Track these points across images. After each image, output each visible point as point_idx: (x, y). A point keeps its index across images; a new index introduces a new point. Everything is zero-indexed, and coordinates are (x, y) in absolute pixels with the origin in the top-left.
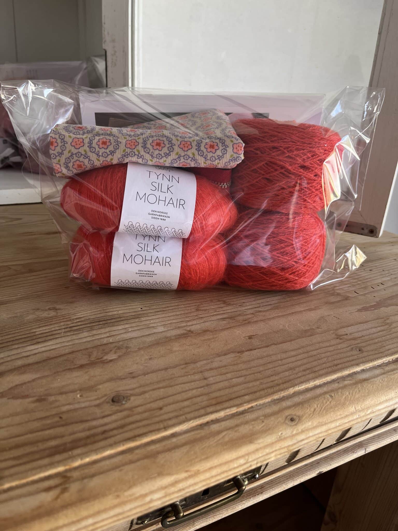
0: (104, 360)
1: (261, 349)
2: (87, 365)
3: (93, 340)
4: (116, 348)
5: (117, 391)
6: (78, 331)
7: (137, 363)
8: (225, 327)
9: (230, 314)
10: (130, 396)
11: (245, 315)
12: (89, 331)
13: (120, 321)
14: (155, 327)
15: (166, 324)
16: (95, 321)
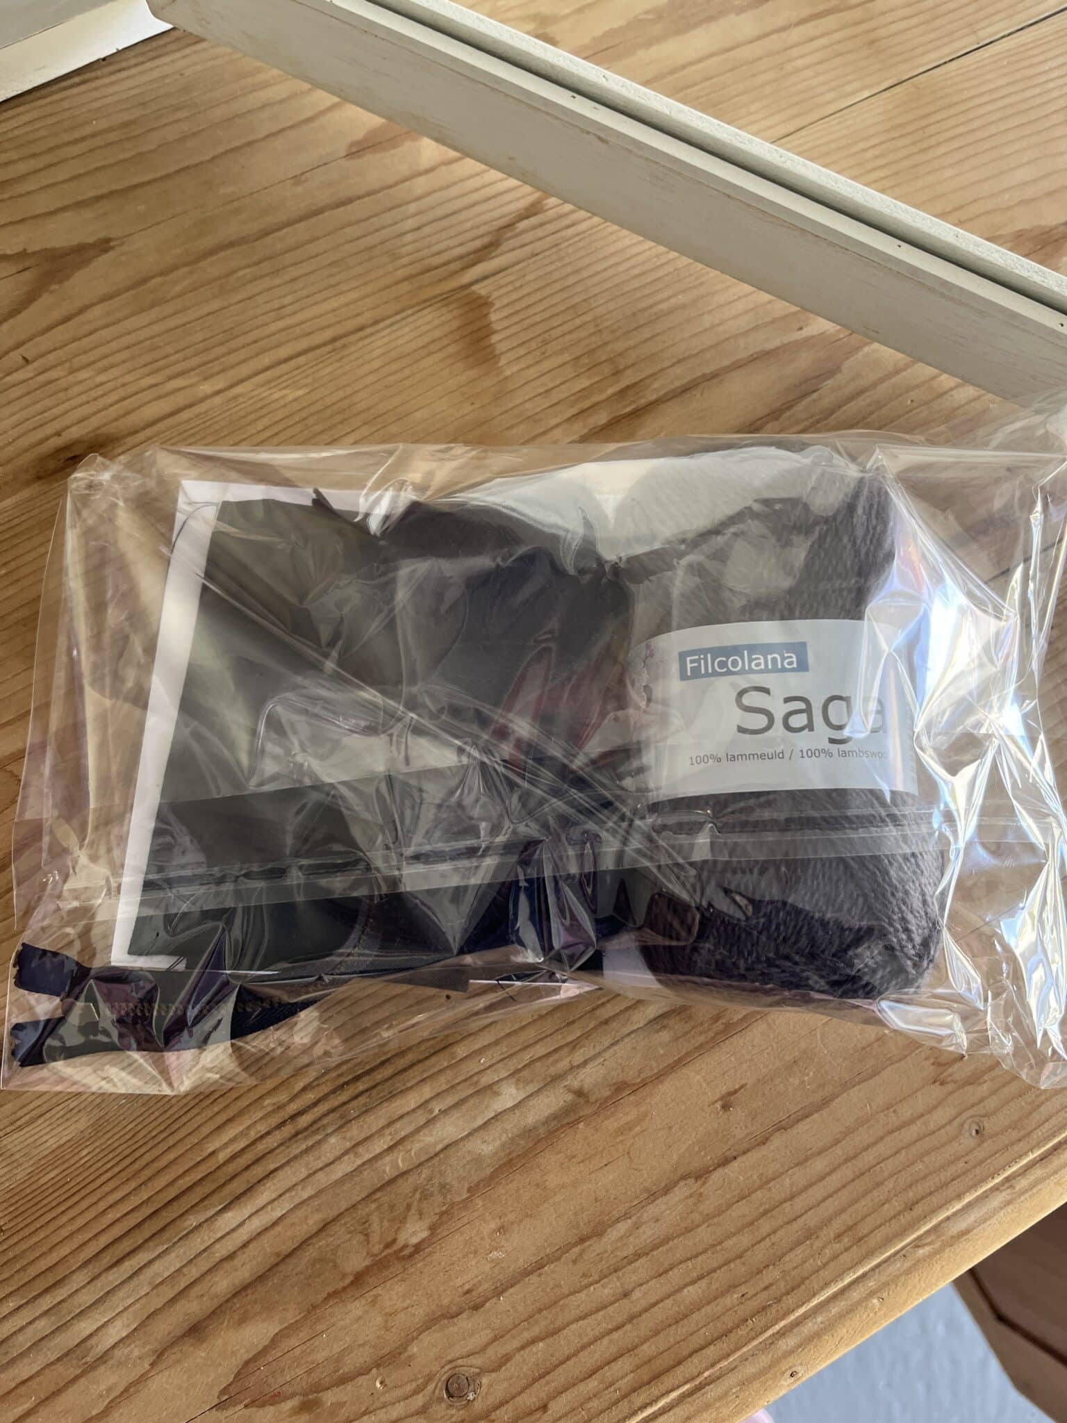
0: (403, 1248)
1: (749, 1156)
2: (368, 1271)
7: (476, 1253)
8: (667, 1061)
10: (479, 1376)
12: (341, 1127)
13: (405, 1070)
14: (495, 1088)
15: (521, 1070)
16: (345, 1079)
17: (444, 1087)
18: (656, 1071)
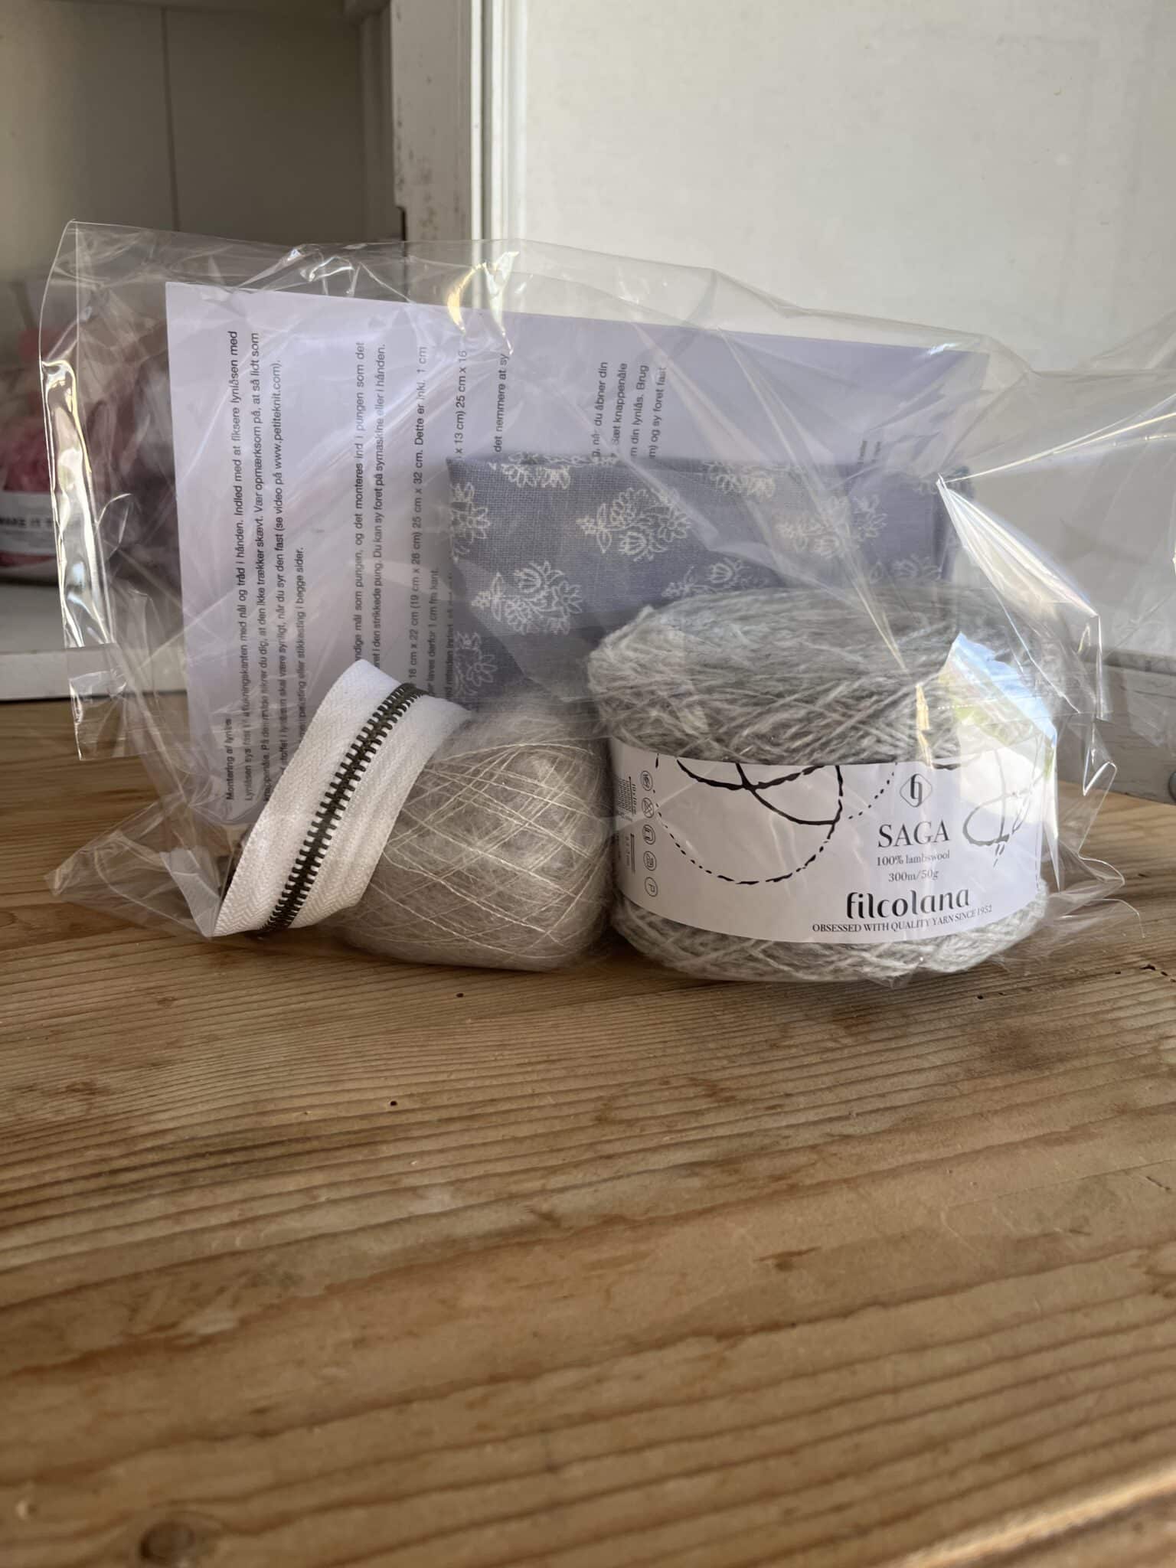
0: (181, 1337)
1: (819, 1326)
2: (109, 1353)
3: (172, 1238)
4: (243, 1280)
5: (174, 1502)
6: (132, 1191)
7: (300, 1363)
8: (692, 1207)
9: (725, 1145)
10: (217, 1535)
11: (782, 1151)
13: (300, 1154)
14: (419, 1191)
15: (466, 1180)
16: (211, 1149)
17: (347, 1179)
18: (674, 1212)
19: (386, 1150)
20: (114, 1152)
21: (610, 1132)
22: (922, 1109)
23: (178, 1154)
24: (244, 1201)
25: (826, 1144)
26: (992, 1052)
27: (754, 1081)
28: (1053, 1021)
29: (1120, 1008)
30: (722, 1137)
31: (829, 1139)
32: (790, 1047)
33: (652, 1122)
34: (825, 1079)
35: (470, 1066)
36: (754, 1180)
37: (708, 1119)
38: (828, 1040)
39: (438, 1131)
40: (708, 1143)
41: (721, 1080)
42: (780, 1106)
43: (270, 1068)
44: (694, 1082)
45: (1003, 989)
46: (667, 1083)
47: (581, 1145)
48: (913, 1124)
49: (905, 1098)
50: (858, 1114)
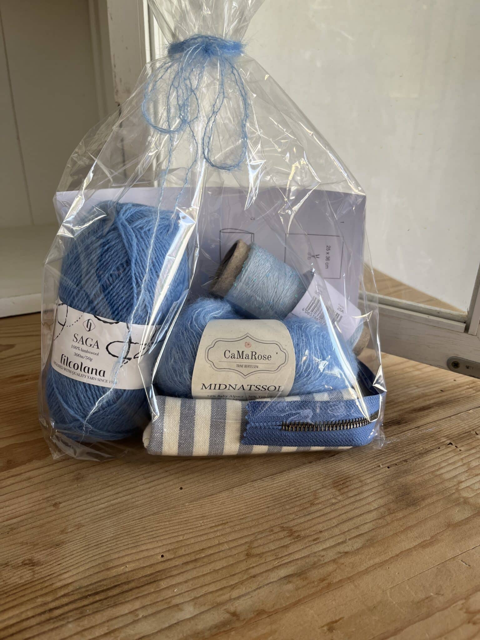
8: (291, 601)
11: (322, 564)
12: (80, 618)
13: (127, 591)
14: (180, 606)
15: (199, 597)
16: (90, 593)
17: (149, 603)
18: (284, 605)
19: (163, 584)
20: (49, 598)
21: (253, 561)
22: (373, 533)
23: (76, 597)
24: (108, 621)
25: (339, 558)
26: (397, 498)
27: (307, 525)
28: (417, 478)
29: (442, 468)
30: (298, 559)
31: (340, 555)
32: (318, 504)
33: (269, 554)
34: (334, 521)
35: (191, 531)
36: (313, 582)
37: (291, 549)
38: (333, 498)
39: (182, 570)
40: (292, 564)
41: (293, 526)
42: (318, 538)
43: (107, 541)
44: (283, 529)
45: (397, 462)
46: (272, 531)
47: (243, 571)
48: (371, 543)
49: (366, 528)
50: (349, 540)
